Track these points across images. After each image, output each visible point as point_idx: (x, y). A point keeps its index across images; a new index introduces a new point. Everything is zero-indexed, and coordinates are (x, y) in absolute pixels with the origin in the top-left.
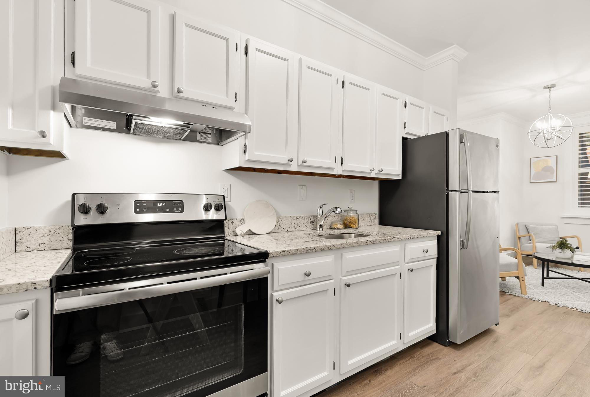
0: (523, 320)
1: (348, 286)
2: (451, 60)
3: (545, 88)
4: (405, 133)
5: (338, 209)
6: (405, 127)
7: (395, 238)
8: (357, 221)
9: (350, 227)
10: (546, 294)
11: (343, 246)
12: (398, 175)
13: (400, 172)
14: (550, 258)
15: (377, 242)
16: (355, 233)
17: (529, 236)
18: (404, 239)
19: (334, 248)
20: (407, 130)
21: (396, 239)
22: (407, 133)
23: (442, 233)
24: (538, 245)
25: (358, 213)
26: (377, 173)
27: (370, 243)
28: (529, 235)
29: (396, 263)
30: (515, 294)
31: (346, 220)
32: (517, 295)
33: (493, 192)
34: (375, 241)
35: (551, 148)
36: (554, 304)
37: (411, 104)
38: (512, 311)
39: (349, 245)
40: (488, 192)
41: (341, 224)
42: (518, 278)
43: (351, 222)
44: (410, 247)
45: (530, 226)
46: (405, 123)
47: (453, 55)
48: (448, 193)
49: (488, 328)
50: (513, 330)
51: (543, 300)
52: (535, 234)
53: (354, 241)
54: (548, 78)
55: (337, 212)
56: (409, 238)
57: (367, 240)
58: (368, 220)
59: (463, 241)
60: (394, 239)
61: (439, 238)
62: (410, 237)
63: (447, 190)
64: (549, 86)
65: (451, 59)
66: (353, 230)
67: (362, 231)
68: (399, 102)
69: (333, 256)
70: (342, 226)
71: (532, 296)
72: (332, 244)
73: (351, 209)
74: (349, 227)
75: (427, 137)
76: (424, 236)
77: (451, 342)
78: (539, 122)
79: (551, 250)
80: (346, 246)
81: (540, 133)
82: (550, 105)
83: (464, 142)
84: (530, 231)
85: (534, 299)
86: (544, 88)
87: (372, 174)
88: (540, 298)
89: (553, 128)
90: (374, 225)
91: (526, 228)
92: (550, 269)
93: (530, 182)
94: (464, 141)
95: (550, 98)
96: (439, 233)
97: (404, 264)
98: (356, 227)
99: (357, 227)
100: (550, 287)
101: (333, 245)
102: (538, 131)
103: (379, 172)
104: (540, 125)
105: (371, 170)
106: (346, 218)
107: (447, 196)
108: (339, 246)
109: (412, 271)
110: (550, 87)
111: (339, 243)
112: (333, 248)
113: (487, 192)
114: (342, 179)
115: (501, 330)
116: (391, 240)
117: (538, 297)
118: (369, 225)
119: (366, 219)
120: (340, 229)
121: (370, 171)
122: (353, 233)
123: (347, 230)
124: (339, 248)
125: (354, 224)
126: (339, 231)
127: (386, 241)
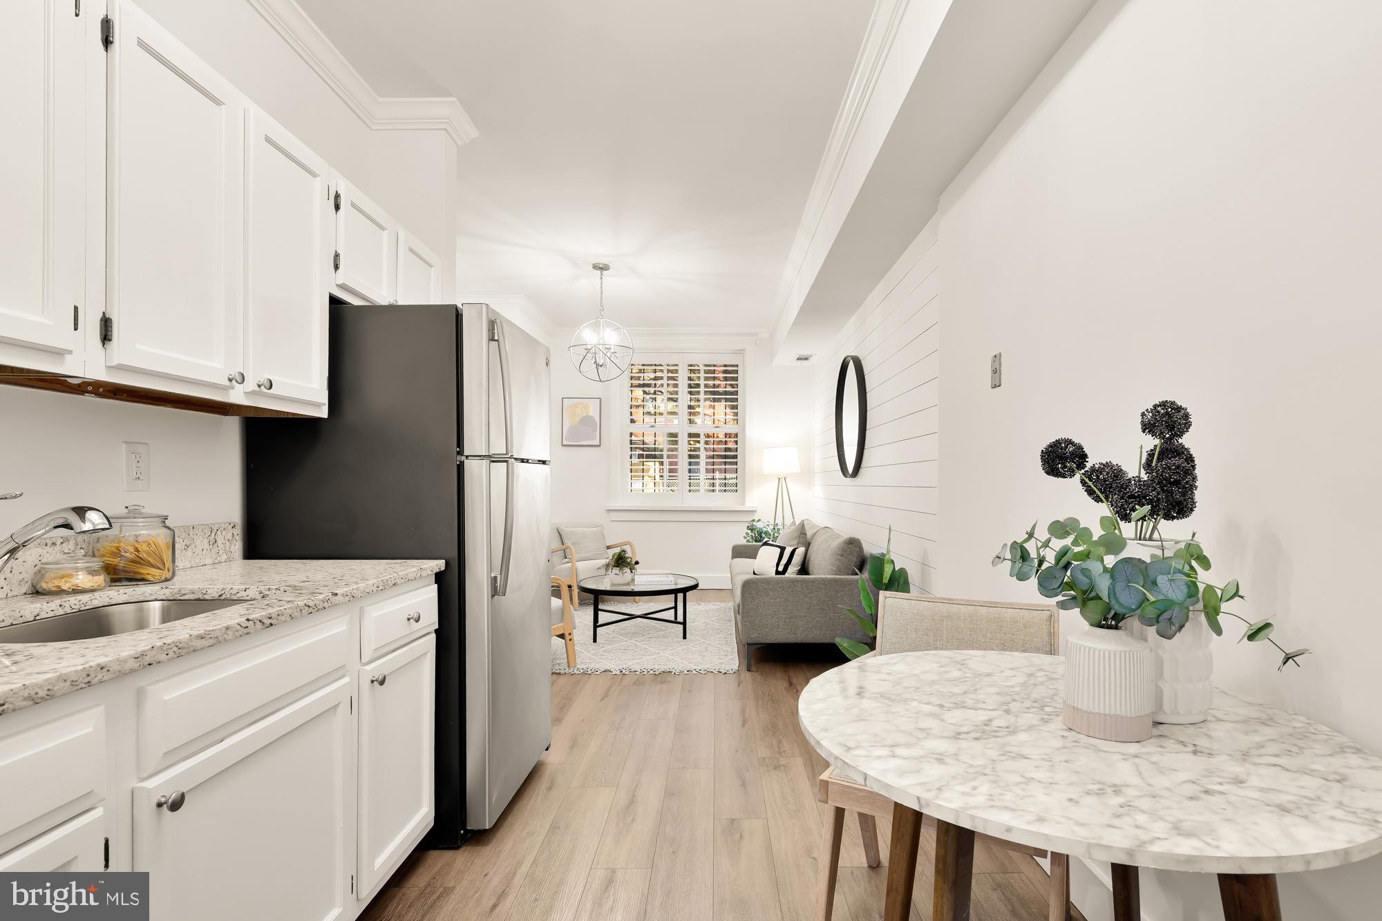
0: (583, 720)
1: (176, 805)
2: (444, 131)
3: (596, 267)
4: (337, 285)
5: (91, 515)
6: (336, 267)
7: (336, 594)
8: (167, 556)
9: (134, 579)
10: (603, 657)
11: (148, 659)
12: (318, 405)
13: (323, 397)
14: (602, 588)
15: (283, 618)
16: (164, 598)
17: (564, 550)
18: (360, 595)
19: (104, 679)
20: (342, 277)
21: (339, 598)
22: (343, 287)
23: (447, 564)
24: (580, 565)
25: (171, 526)
26: (253, 393)
27: (259, 625)
28: (564, 547)
29: (337, 673)
30: (558, 671)
31: (117, 553)
32: (562, 672)
33: (539, 461)
34: (273, 616)
35: (603, 383)
36: (618, 673)
37: (353, 205)
38: (562, 708)
39: (175, 649)
40: (530, 461)
41: (92, 572)
42: (562, 636)
43: (139, 561)
44: (374, 615)
45: (565, 530)
46: (337, 256)
47: (447, 121)
48: (462, 463)
49: (534, 764)
50: (572, 747)
51: (602, 670)
52: (574, 544)
53: (195, 633)
54: (600, 249)
55: (87, 526)
56: (375, 590)
57: (248, 620)
58: (206, 546)
59: (495, 578)
60: (335, 598)
61: (439, 578)
62: (375, 586)
63: (460, 453)
64: (601, 266)
65: (442, 129)
66: (156, 587)
67: (196, 587)
68: (318, 187)
69: (101, 709)
70: (100, 579)
71: (585, 667)
72: (92, 664)
73: (141, 513)
74: (130, 580)
75: (393, 309)
76: (411, 576)
77: (472, 831)
78: (587, 330)
79: (603, 571)
80: (163, 657)
81: (588, 350)
82: (601, 301)
83: (497, 340)
84: (565, 541)
85: (590, 672)
86: (593, 267)
87: (231, 391)
88: (597, 666)
89: (607, 346)
90: (229, 560)
91: (557, 534)
92: (600, 607)
93: (562, 445)
94: (496, 338)
95: (601, 288)
96: (439, 565)
97: (359, 665)
98: (166, 574)
99: (169, 575)
100: (604, 642)
101: (99, 665)
102: (585, 346)
103: (257, 389)
104: (589, 336)
105: (230, 380)
106: (118, 548)
107: (460, 468)
108: (132, 664)
109: (382, 683)
110: (602, 268)
111: (133, 652)
112: (100, 677)
113: (527, 461)
114: (89, 399)
115: (553, 758)
116: (326, 605)
117: (593, 666)
118: (208, 561)
119: (198, 543)
120: (92, 591)
121: (227, 383)
122: (153, 598)
123: (122, 590)
124: (132, 671)
125: (153, 566)
126: (85, 598)
127: (312, 610)
